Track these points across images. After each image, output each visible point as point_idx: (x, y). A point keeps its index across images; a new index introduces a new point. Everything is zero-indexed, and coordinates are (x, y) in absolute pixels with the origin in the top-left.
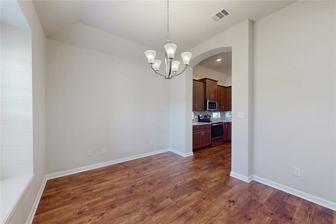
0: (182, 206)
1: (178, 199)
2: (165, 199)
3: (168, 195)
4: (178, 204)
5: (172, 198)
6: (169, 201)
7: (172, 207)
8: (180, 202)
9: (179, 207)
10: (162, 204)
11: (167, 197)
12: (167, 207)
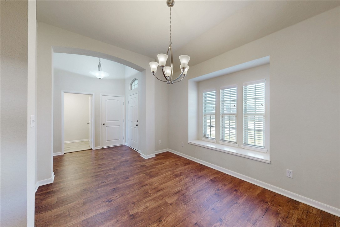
0: (158, 196)
1: (160, 202)
2: (173, 202)
3: (171, 207)
4: (161, 198)
5: (166, 203)
6: (169, 201)
7: (167, 195)
8: (159, 200)
9: (161, 195)
10: (175, 198)
11: (171, 204)
12: (171, 195)
